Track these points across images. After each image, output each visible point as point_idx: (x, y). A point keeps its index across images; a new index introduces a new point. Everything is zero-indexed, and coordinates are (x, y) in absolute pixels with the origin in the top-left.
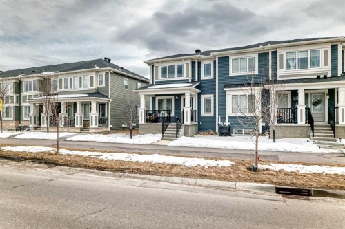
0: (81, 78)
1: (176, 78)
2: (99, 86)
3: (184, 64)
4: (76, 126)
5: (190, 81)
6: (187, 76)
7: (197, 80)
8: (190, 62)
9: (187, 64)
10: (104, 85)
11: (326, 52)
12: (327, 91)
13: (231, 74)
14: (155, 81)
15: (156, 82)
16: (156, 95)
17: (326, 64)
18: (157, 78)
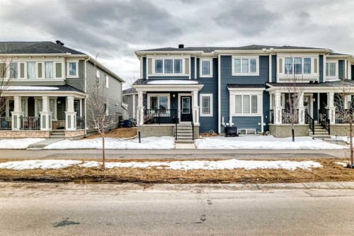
0: (40, 65)
1: (174, 74)
2: (69, 76)
3: (183, 59)
4: (42, 129)
5: (190, 78)
6: (187, 72)
7: (196, 78)
8: (189, 57)
9: (187, 59)
10: (77, 76)
11: (315, 60)
12: (312, 95)
13: (234, 73)
14: (148, 75)
15: (149, 77)
16: (148, 92)
17: (316, 72)
18: (150, 72)
